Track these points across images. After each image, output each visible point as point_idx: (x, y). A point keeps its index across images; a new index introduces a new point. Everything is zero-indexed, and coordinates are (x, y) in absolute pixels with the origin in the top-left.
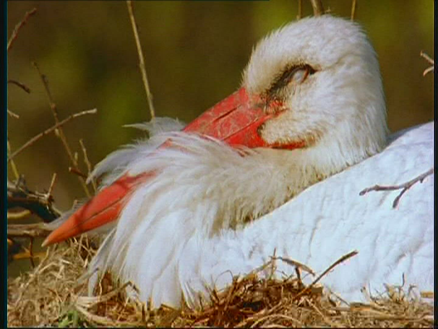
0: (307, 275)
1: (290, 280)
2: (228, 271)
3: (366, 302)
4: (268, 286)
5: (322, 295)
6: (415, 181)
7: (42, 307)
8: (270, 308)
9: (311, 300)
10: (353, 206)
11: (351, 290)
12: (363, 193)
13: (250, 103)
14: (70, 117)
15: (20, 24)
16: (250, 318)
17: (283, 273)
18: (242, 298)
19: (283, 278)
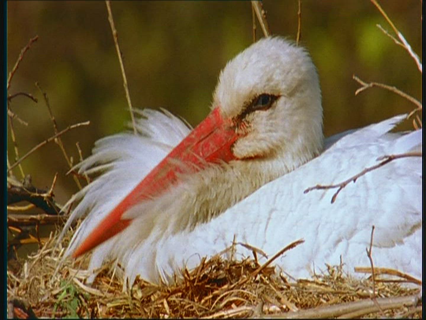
0: (262, 257)
1: (248, 261)
2: (196, 254)
3: (311, 279)
4: (230, 266)
5: (274, 273)
6: (349, 181)
7: (46, 282)
8: (231, 284)
9: (266, 278)
10: (299, 201)
11: (298, 269)
12: (307, 191)
13: (224, 126)
14: (68, 128)
15: (25, 48)
16: (216, 292)
17: (243, 255)
18: (209, 275)
19: (242, 259)
